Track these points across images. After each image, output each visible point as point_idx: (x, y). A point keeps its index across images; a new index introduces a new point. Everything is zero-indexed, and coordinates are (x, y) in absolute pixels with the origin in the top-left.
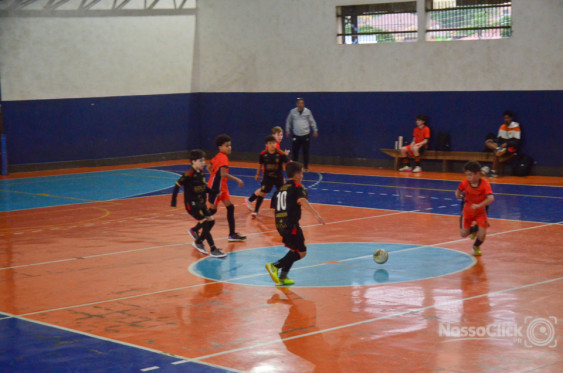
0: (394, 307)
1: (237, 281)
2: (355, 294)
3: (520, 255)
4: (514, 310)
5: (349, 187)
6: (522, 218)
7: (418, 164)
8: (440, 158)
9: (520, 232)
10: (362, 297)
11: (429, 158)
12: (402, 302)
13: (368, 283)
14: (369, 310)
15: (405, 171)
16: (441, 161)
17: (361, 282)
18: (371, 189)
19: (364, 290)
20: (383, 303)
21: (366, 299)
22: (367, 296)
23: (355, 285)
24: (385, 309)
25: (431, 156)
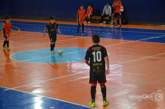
0: (81, 70)
1: (26, 61)
2: (68, 65)
3: (123, 52)
4: (121, 71)
5: (65, 29)
6: (124, 39)
7: (89, 21)
8: (97, 18)
9: (124, 44)
10: (70, 66)
11: (93, 18)
12: (83, 68)
13: (72, 62)
14: (72, 71)
15: (85, 23)
16: (97, 19)
17: (70, 62)
18: (73, 29)
19: (71, 64)
20: (77, 69)
21: (72, 67)
22: (72, 66)
23: (68, 62)
24: (78, 70)
25: (94, 18)
